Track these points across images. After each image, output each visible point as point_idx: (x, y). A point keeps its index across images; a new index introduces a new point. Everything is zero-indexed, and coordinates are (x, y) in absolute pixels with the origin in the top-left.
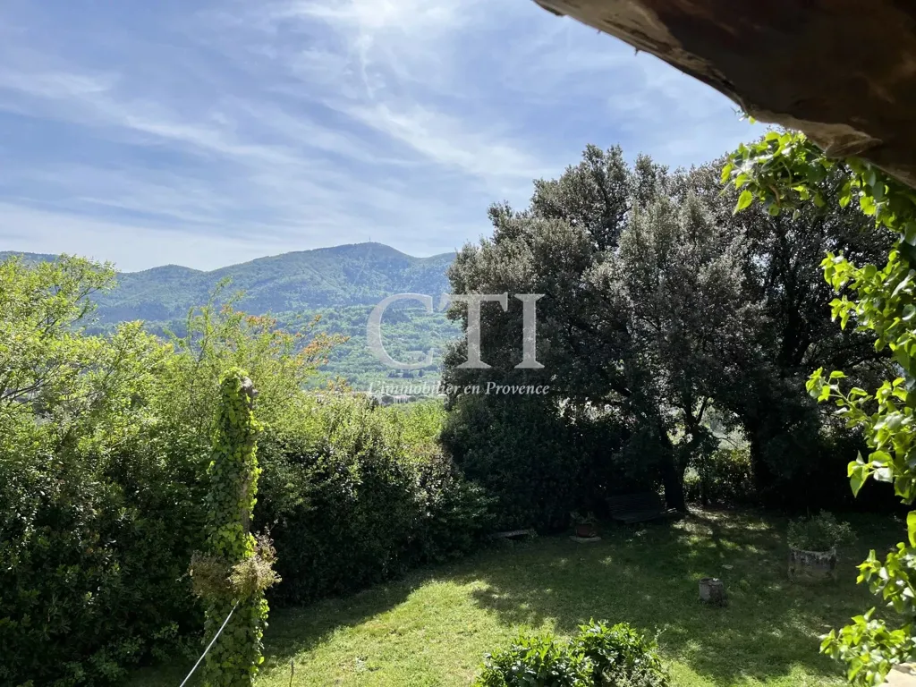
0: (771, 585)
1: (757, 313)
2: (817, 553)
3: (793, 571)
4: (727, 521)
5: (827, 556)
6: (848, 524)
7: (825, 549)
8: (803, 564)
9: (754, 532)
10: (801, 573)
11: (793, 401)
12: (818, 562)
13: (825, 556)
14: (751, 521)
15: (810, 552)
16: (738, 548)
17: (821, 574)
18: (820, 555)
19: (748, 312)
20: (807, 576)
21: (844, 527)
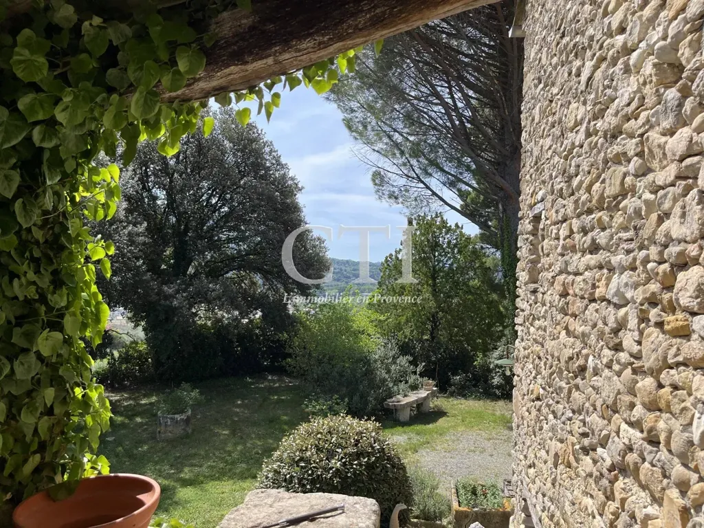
0: (141, 447)
1: (138, 235)
2: (176, 416)
3: (160, 432)
4: (126, 399)
5: (184, 417)
6: (198, 391)
7: (182, 412)
8: (166, 426)
9: (146, 404)
10: (165, 433)
11: (168, 302)
12: (177, 422)
13: (182, 417)
14: (145, 396)
15: (171, 416)
16: (127, 421)
17: (179, 431)
18: (178, 417)
19: (130, 234)
20: (170, 434)
21: (195, 393)
